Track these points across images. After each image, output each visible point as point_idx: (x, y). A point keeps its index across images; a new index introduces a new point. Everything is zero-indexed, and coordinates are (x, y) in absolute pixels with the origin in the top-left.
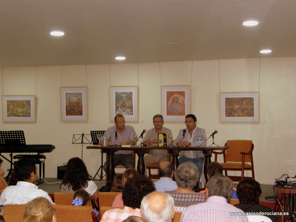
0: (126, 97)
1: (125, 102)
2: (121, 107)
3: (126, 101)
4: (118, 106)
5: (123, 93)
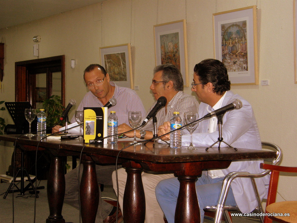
0: (238, 32)
1: (236, 43)
2: (230, 55)
3: (237, 41)
4: (226, 54)
5: (233, 25)
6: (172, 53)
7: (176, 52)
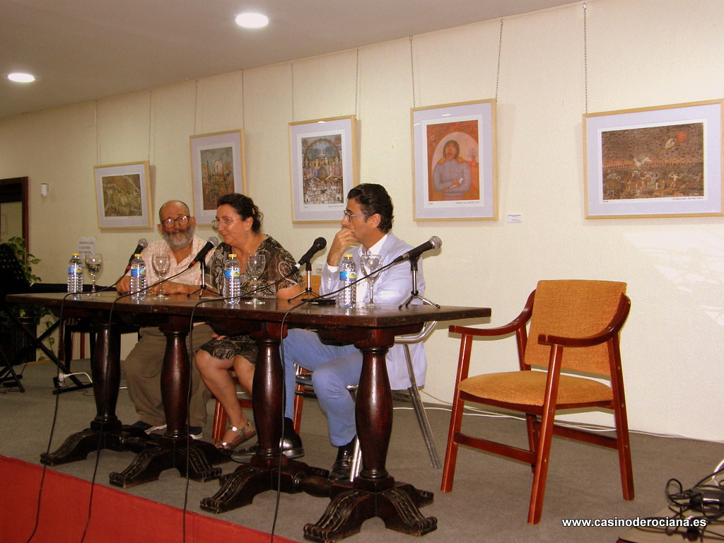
0: (328, 150)
1: (325, 164)
2: (315, 180)
3: (326, 161)
4: (310, 179)
5: (320, 140)
6: (220, 175)
7: (228, 175)
